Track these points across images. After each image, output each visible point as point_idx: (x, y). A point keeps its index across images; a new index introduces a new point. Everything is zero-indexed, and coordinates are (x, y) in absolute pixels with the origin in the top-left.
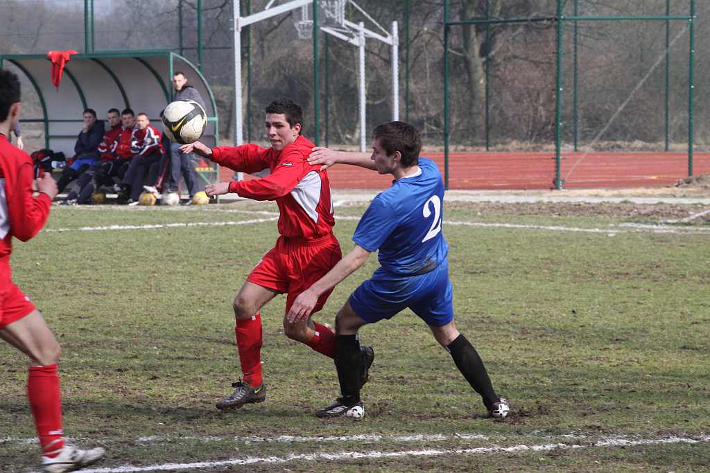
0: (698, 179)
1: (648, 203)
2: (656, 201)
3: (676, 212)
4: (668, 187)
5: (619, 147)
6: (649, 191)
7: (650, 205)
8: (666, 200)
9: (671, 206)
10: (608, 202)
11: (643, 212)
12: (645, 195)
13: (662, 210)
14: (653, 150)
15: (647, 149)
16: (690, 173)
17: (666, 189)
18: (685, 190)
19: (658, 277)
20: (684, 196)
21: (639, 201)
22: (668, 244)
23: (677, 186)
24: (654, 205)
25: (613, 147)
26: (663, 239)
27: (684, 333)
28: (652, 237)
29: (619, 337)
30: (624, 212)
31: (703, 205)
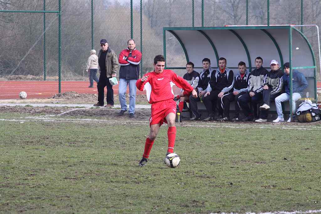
0: (64, 94)
1: (40, 106)
2: (43, 105)
3: (54, 111)
4: (49, 98)
5: (21, 78)
6: (39, 100)
7: (41, 107)
8: (48, 105)
9: (51, 108)
10: (19, 106)
11: (37, 111)
12: (37, 103)
13: (47, 110)
14: (38, 79)
15: (34, 79)
16: (60, 92)
17: (48, 99)
18: (57, 100)
19: (48, 144)
20: (57, 103)
21: (35, 105)
22: (51, 127)
23: (53, 98)
24: (43, 107)
25: (17, 78)
26: (48, 125)
27: (65, 171)
28: (43, 123)
29: (32, 174)
30: (28, 111)
31: (68, 107)
